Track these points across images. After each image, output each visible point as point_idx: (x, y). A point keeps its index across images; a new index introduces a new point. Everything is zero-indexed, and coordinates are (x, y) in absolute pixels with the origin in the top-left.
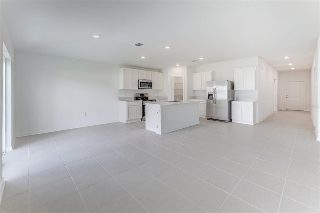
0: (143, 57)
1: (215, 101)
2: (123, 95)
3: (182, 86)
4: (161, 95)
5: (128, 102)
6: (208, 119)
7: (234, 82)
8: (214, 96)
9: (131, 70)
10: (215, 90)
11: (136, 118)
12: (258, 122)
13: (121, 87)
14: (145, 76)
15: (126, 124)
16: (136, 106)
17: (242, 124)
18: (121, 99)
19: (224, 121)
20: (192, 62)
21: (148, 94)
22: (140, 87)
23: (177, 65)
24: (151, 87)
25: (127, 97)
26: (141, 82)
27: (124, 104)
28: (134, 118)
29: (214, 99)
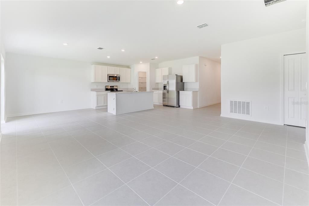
0: (109, 57)
1: (168, 92)
2: (95, 87)
3: (146, 80)
4: (130, 87)
5: (97, 92)
6: (164, 105)
7: (182, 76)
8: (167, 88)
9: (100, 67)
10: (168, 83)
11: (104, 105)
12: (198, 107)
13: (93, 80)
14: (114, 72)
15: (96, 109)
16: (104, 96)
17: (186, 108)
18: (92, 90)
19: (174, 107)
20: (152, 60)
21: (117, 86)
22: (109, 80)
23: (141, 62)
24: (119, 80)
25: (98, 88)
26: (110, 77)
27: (94, 94)
28: (102, 105)
29: (167, 89)
